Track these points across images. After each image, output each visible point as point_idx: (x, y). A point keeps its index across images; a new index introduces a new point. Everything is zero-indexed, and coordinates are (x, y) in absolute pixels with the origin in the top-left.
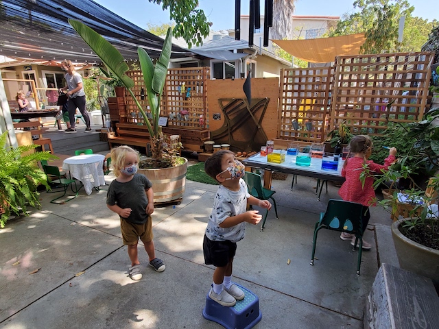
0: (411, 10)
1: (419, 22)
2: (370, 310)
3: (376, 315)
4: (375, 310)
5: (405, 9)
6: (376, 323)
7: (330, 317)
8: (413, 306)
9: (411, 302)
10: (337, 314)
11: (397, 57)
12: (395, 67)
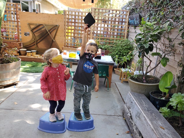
2: (127, 110)
3: (130, 110)
7: (112, 118)
10: (114, 116)
11: (116, 11)
12: (116, 15)
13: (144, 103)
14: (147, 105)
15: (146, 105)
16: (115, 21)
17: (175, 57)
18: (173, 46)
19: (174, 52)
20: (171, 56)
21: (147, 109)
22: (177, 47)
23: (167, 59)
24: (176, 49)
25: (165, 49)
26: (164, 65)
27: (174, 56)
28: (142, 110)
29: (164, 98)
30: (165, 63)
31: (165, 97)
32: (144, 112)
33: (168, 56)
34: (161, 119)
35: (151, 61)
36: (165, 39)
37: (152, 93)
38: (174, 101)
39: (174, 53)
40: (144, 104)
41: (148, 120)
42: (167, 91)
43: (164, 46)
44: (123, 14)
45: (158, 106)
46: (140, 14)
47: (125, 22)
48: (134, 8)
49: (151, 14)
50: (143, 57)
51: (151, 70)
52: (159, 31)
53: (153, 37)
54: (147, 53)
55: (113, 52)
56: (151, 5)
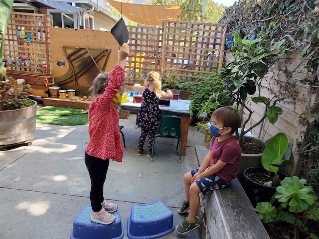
11: (205, 26)
12: (204, 33)
13: (229, 191)
14: (234, 196)
16: (202, 43)
17: (296, 106)
18: (294, 86)
19: (295, 97)
20: (290, 103)
21: (231, 205)
22: (299, 88)
23: (279, 110)
24: (299, 90)
25: (280, 91)
26: (273, 121)
27: (295, 104)
28: (222, 207)
29: (271, 182)
30: (274, 116)
31: (272, 180)
32: (223, 210)
33: (284, 104)
34: (255, 228)
35: (251, 113)
36: (280, 73)
37: (248, 172)
38: (284, 192)
39: (294, 99)
41: (227, 229)
42: (275, 170)
43: (279, 85)
44: (216, 31)
45: (257, 198)
46: (243, 29)
47: (220, 45)
48: (233, 20)
49: (259, 29)
50: (238, 104)
51: (251, 129)
52: (263, 56)
53: (254, 68)
54: (244, 97)
55: (197, 94)
56: (258, 12)
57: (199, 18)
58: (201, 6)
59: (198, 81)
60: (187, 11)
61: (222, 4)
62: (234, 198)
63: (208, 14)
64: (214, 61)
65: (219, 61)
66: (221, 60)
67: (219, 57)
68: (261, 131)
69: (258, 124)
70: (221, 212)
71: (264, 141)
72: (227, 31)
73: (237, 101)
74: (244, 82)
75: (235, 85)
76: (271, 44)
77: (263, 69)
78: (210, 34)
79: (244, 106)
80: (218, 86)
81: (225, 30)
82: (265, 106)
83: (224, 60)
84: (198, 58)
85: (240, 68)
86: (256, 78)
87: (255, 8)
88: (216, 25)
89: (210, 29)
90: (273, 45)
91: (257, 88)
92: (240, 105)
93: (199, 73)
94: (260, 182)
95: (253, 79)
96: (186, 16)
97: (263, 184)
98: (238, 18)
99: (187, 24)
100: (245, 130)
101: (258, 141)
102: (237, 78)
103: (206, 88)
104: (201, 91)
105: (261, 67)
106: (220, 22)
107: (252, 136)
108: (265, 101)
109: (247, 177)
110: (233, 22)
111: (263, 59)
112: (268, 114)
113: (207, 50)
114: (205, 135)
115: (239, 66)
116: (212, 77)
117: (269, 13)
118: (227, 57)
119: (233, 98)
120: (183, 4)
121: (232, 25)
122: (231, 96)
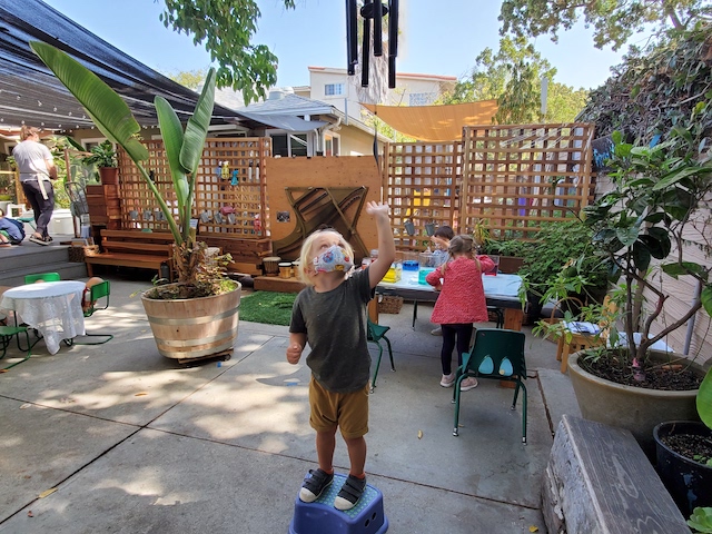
0: (553, 72)
1: (563, 90)
2: (553, 489)
3: (562, 492)
4: (560, 485)
5: (544, 71)
6: (565, 504)
7: (494, 510)
8: (614, 469)
9: (611, 464)
10: (503, 505)
11: (547, 130)
12: (546, 143)
13: (621, 473)
14: (633, 487)
15: (627, 482)
16: (543, 162)
21: (626, 506)
28: (603, 510)
32: (607, 519)
35: (663, 298)
37: (664, 431)
40: (622, 480)
44: (572, 138)
45: (691, 496)
46: (631, 127)
47: (582, 163)
48: (607, 112)
49: (669, 123)
50: (629, 280)
51: (665, 333)
52: (683, 174)
53: (664, 200)
54: (643, 265)
55: (535, 264)
56: (663, 89)
57: (535, 119)
58: (539, 95)
59: (538, 237)
60: (511, 107)
61: (582, 89)
62: (632, 491)
63: (553, 110)
64: (569, 195)
65: (580, 194)
66: (585, 192)
67: (580, 188)
68: (689, 339)
69: (681, 323)
70: (603, 524)
71: (701, 361)
72: (596, 134)
73: (627, 272)
74: (642, 233)
75: (621, 239)
76: (700, 150)
77: (684, 202)
78: (558, 145)
79: (644, 283)
80: (581, 245)
81: (591, 134)
82: (695, 282)
83: (593, 192)
84: (536, 191)
85: (630, 204)
86: (668, 222)
87: (655, 83)
88: (570, 126)
89: (559, 133)
90: (704, 151)
91: (674, 244)
92: (635, 282)
93: (539, 222)
94: (696, 457)
95: (661, 224)
96: (508, 117)
97: (705, 462)
98: (618, 108)
99: (510, 130)
100: (651, 336)
101: (684, 362)
102: (625, 224)
103: (555, 250)
104: (544, 257)
105: (680, 198)
106: (580, 119)
107: (669, 350)
108: (696, 270)
109: (661, 443)
110: (608, 117)
111: (684, 181)
112: (705, 299)
113: (555, 174)
114: (557, 347)
115: (626, 199)
116: (567, 228)
117: (689, 89)
118: (599, 185)
119: (616, 268)
120: (502, 96)
121: (605, 121)
122: (612, 262)
